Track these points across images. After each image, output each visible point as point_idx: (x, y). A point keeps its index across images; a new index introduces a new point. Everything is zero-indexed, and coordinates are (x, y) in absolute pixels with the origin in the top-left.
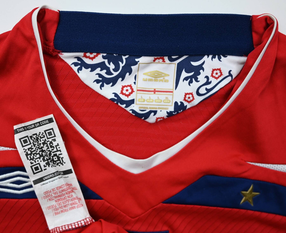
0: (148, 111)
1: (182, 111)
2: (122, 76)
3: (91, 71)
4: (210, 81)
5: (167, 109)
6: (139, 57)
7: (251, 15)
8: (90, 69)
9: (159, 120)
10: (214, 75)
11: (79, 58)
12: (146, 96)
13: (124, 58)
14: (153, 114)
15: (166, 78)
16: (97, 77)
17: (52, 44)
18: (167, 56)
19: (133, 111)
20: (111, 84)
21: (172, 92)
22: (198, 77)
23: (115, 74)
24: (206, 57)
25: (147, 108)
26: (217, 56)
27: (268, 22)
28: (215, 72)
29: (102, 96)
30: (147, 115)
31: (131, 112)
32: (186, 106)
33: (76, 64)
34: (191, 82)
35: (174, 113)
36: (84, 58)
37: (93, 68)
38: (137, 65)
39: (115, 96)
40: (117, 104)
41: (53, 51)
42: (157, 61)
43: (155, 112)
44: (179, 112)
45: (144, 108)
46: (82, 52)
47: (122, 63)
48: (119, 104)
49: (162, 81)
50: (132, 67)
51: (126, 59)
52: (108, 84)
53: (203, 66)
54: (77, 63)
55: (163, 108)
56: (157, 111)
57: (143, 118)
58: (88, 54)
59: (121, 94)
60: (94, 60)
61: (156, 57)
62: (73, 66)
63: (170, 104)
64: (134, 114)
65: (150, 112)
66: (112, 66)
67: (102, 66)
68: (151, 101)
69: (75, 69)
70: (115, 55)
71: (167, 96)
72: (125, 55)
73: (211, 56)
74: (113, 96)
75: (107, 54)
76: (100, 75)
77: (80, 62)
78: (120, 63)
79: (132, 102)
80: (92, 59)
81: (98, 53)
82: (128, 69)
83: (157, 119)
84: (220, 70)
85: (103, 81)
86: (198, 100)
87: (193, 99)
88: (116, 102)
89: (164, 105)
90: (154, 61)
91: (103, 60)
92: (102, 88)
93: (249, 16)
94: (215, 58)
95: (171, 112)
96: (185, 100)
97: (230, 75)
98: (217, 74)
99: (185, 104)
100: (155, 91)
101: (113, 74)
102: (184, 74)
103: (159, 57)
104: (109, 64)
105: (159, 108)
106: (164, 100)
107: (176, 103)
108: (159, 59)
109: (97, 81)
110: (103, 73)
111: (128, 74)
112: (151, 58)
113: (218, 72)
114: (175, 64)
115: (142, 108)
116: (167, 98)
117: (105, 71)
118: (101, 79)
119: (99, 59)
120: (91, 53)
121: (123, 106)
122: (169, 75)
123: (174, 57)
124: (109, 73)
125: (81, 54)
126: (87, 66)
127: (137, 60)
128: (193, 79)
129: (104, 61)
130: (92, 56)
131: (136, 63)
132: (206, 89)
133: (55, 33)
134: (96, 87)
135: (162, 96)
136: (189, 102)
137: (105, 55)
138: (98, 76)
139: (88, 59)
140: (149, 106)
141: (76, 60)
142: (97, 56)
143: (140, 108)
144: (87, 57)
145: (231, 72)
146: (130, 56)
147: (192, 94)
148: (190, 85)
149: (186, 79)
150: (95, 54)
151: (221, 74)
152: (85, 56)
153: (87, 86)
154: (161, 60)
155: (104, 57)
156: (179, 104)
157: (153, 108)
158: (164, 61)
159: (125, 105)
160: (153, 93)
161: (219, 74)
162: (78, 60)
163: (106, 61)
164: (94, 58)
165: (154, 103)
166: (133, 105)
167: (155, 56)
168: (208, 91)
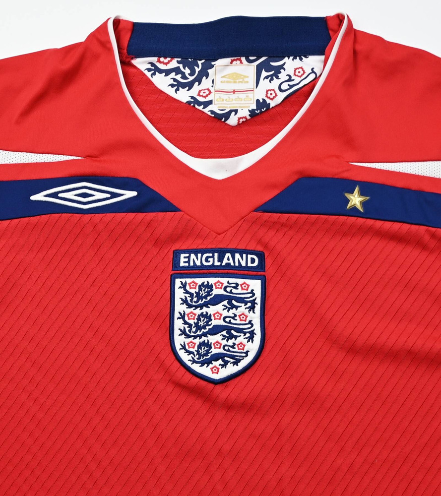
0: (227, 110)
1: (265, 109)
2: (199, 80)
3: (165, 76)
4: (292, 79)
5: (249, 107)
6: (216, 60)
7: (325, 16)
8: (164, 74)
9: (241, 120)
10: (297, 73)
11: (152, 64)
12: (225, 96)
13: (200, 63)
14: (233, 113)
15: (246, 79)
16: (172, 82)
17: (125, 51)
18: (243, 56)
19: (212, 112)
20: (187, 88)
21: (253, 91)
22: (278, 75)
23: (191, 78)
24: (286, 58)
25: (227, 107)
26: (298, 58)
27: (341, 18)
28: (297, 71)
29: (178, 100)
30: (227, 115)
31: (209, 113)
32: (269, 103)
33: (149, 70)
34: (272, 79)
35: (256, 111)
36: (158, 63)
37: (167, 72)
38: (214, 69)
39: (191, 99)
40: (194, 106)
41: (126, 58)
42: (234, 63)
43: (236, 111)
44: (263, 110)
45: (224, 107)
46: (156, 57)
47: (198, 67)
48: (196, 106)
49: (242, 83)
50: (209, 71)
51: (201, 63)
52: (183, 88)
53: (284, 67)
54: (150, 68)
55: (244, 107)
56: (237, 110)
57: (223, 120)
58: (162, 59)
59: (198, 97)
60: (168, 65)
61: (233, 58)
62: (146, 72)
63: (252, 102)
64: (213, 115)
65: (231, 111)
66: (187, 71)
67: (177, 70)
68: (231, 100)
69: (148, 74)
70: (190, 60)
71: (247, 95)
72: (200, 60)
73: (291, 58)
74: (189, 99)
75: (182, 58)
76: (175, 80)
77: (153, 68)
78: (196, 68)
79: (210, 102)
80: (166, 64)
81: (172, 58)
82: (204, 73)
83: (239, 119)
84: (301, 68)
85: (178, 85)
86: (281, 97)
87: (276, 95)
88: (192, 105)
89: (246, 104)
90: (231, 63)
91: (178, 65)
92: (177, 92)
93: (324, 18)
94: (296, 59)
95: (253, 110)
96: (267, 96)
97: (313, 72)
98: (299, 72)
99: (268, 101)
100: (234, 92)
101: (188, 79)
102: (264, 74)
103: (236, 58)
104: (185, 69)
105: (239, 107)
106: (244, 99)
107: (258, 101)
108: (236, 60)
109: (172, 86)
110: (179, 77)
111: (204, 78)
112: (228, 60)
113: (300, 70)
114: (254, 66)
115: (221, 107)
116: (247, 96)
117: (180, 75)
118: (176, 83)
119: (174, 64)
120: (165, 58)
121: (201, 108)
122: (248, 77)
123: (251, 58)
124: (184, 77)
125: (154, 59)
126: (161, 71)
127: (213, 63)
128: (274, 77)
129: (179, 67)
130: (166, 61)
131: (212, 66)
132: (289, 85)
133: (129, 41)
134: (171, 92)
135: (243, 96)
136: (272, 99)
137: (179, 59)
138: (172, 80)
139: (162, 64)
140: (228, 106)
141: (149, 66)
142: (171, 61)
143: (219, 107)
144: (160, 62)
145: (314, 70)
146: (206, 60)
147: (274, 90)
148: (270, 82)
149: (267, 77)
150: (169, 59)
151: (304, 73)
152: (159, 61)
153: (161, 91)
154: (238, 62)
155: (178, 62)
156: (261, 101)
157: (233, 107)
158: (241, 63)
159: (202, 106)
160: (232, 93)
161: (302, 72)
162: (152, 66)
163: (181, 66)
164: (168, 63)
165: (234, 102)
166: (211, 106)
167: (231, 57)
168: (291, 87)
